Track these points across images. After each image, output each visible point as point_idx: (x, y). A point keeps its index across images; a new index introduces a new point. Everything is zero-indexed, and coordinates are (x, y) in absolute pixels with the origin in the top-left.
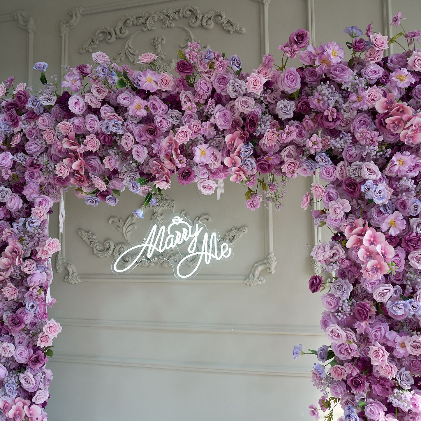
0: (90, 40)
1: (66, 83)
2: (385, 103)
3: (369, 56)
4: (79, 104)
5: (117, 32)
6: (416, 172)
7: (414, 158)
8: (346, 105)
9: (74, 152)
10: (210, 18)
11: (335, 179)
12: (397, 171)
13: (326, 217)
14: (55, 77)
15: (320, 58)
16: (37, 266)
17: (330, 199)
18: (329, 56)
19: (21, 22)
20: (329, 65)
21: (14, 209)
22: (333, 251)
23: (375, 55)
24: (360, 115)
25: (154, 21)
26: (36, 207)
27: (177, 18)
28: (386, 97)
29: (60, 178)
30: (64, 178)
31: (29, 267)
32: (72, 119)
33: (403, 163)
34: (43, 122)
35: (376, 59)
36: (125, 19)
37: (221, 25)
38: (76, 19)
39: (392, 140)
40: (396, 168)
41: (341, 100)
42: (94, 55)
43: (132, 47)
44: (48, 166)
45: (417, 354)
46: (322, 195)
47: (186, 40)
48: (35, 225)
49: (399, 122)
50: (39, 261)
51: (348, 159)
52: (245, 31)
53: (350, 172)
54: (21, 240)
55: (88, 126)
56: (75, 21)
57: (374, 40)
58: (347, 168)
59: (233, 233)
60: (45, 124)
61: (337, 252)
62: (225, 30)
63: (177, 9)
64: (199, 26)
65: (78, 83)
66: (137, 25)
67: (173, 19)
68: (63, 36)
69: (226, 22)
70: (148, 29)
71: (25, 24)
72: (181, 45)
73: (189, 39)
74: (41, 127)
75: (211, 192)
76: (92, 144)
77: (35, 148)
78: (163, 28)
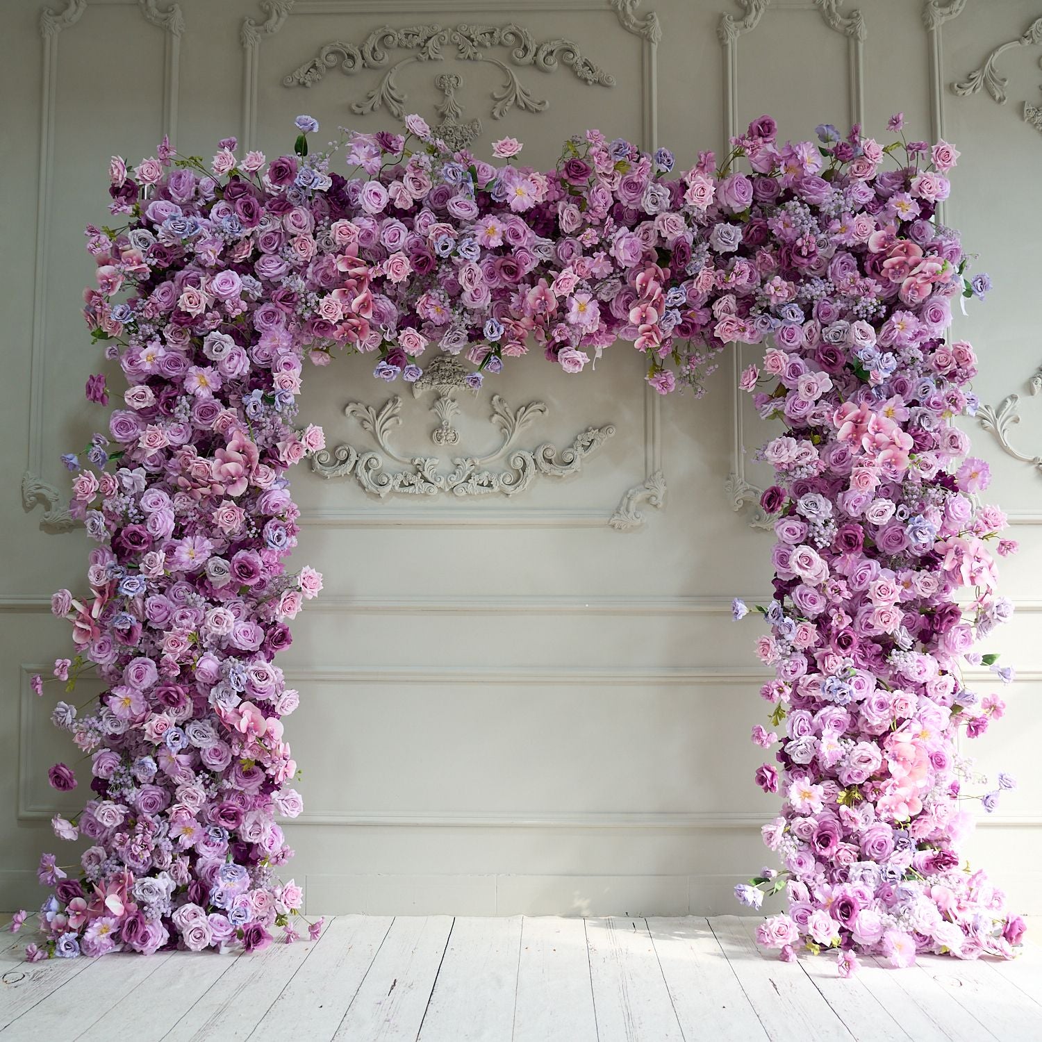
0: (309, 65)
2: (883, 239)
3: (856, 171)
4: (379, 196)
5: (366, 55)
7: (919, 322)
10: (553, 52)
12: (896, 338)
13: (786, 401)
19: (154, 11)
21: (236, 373)
22: (802, 450)
24: (842, 255)
25: (441, 44)
27: (488, 44)
35: (867, 175)
36: (384, 34)
37: (572, 66)
38: (278, 19)
40: (896, 334)
43: (395, 87)
45: (928, 593)
47: (504, 87)
49: (902, 267)
50: (278, 468)
51: (821, 318)
52: (615, 84)
53: (829, 336)
55: (386, 237)
56: (276, 23)
59: (591, 435)
62: (580, 78)
63: (490, 29)
64: (530, 64)
65: (377, 162)
66: (406, 47)
67: (481, 45)
68: (249, 48)
69: (580, 63)
70: (430, 58)
71: (164, 16)
72: (495, 94)
73: (509, 86)
74: (292, 229)
75: (577, 369)
76: (399, 269)
77: (277, 268)
78: (460, 59)
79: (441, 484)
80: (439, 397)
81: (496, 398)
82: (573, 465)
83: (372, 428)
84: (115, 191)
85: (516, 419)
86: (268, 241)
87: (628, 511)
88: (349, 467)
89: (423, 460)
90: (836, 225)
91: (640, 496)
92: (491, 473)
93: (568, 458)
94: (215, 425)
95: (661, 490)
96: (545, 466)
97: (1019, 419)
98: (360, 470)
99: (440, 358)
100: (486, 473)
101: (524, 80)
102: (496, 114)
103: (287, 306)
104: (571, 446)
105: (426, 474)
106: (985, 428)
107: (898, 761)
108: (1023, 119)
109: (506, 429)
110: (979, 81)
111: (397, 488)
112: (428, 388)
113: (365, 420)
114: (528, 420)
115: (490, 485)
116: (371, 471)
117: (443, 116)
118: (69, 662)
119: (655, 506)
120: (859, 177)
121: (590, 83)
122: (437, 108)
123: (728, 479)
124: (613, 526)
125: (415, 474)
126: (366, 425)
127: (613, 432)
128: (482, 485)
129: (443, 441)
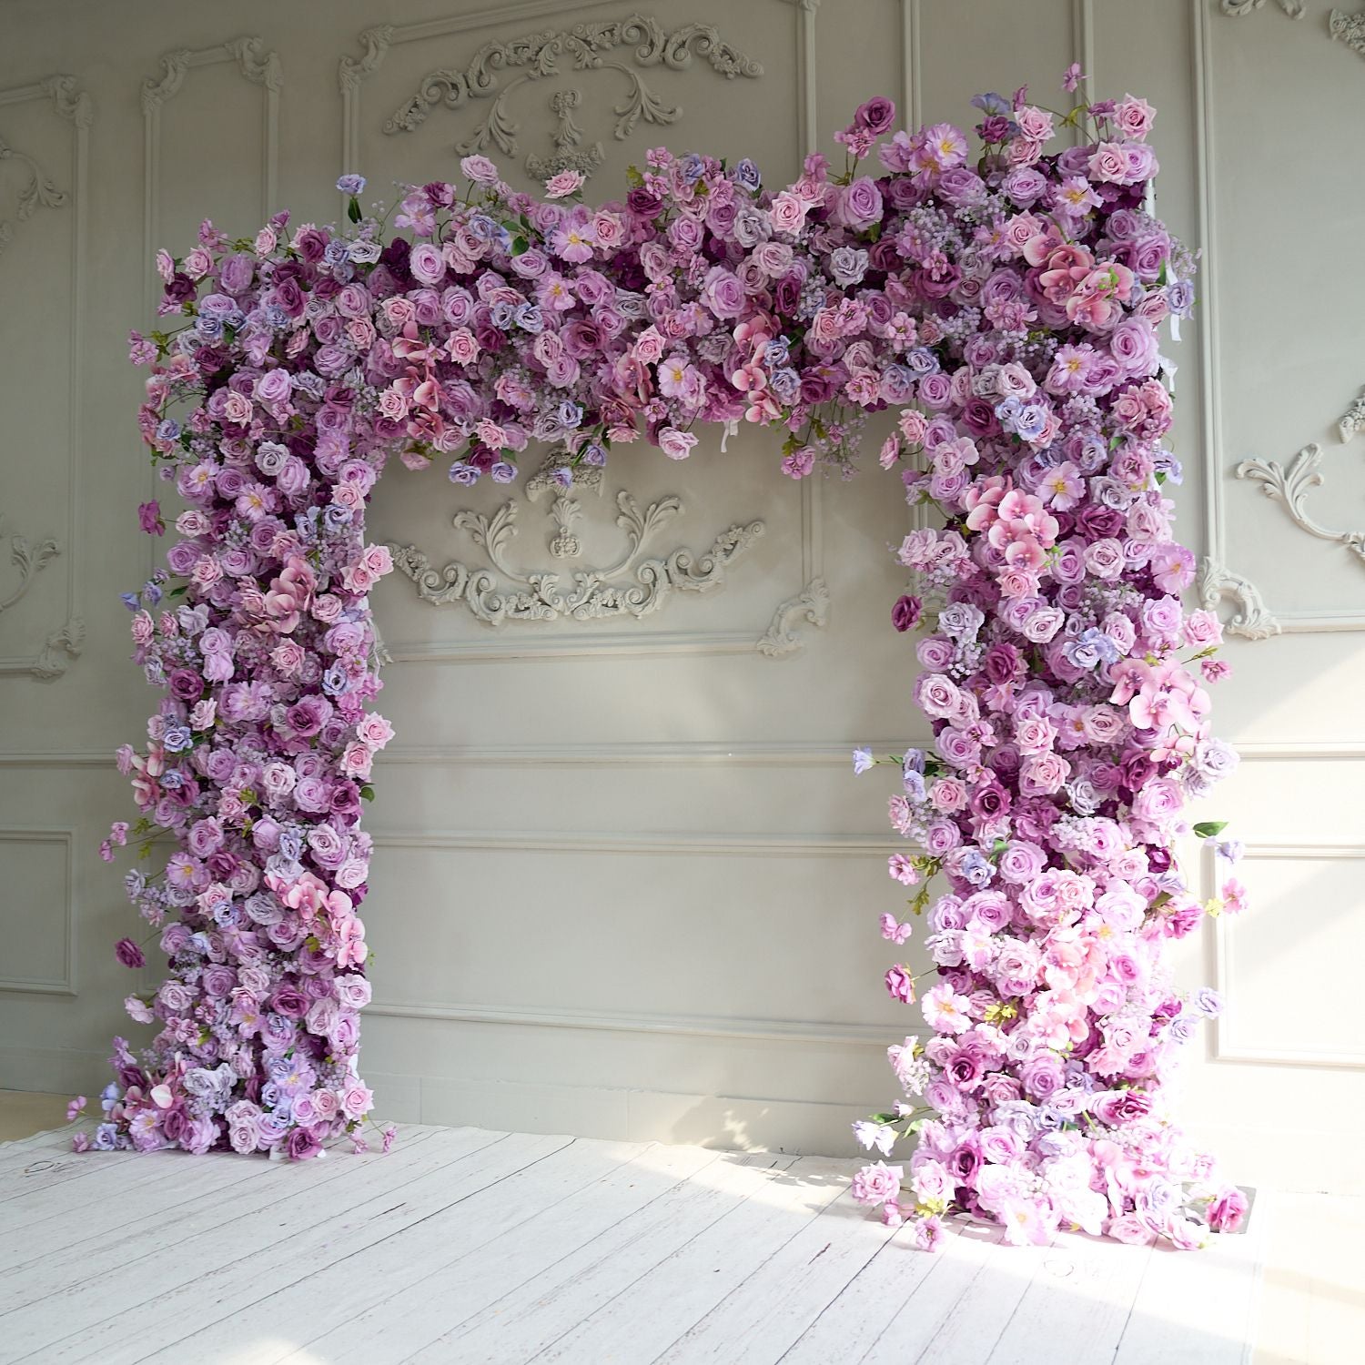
0: (410, 103)
1: (403, 218)
2: (1042, 247)
3: (1015, 154)
4: (433, 262)
5: (470, 82)
6: (1104, 385)
7: (1101, 358)
8: (968, 250)
9: (420, 364)
10: (684, 43)
11: (949, 404)
12: (1066, 382)
13: (931, 480)
14: (380, 206)
15: (920, 158)
16: (344, 609)
17: (938, 439)
18: (935, 152)
19: (250, 65)
20: (936, 171)
21: (293, 488)
22: (944, 545)
23: (1026, 151)
24: (999, 273)
25: (556, 54)
26: (343, 482)
27: (608, 45)
28: (1045, 233)
29: (389, 421)
30: (397, 420)
31: (327, 610)
32: (416, 291)
33: (1079, 366)
34: (350, 300)
35: (1028, 158)
36: (491, 52)
37: (707, 58)
38: (377, 54)
39: (1057, 323)
40: (1063, 376)
41: (958, 240)
42: (465, 163)
43: (506, 117)
44: (363, 392)
45: (1104, 737)
46: (922, 432)
47: (628, 97)
48: (343, 518)
50: (347, 597)
51: (976, 362)
52: (762, 72)
53: (979, 387)
54: (311, 555)
55: (448, 310)
56: (375, 58)
57: (1021, 121)
58: (973, 380)
59: (734, 536)
60: (353, 305)
61: (951, 545)
62: (718, 71)
63: (609, 25)
64: (657, 63)
65: (429, 220)
66: (516, 64)
67: (600, 47)
68: (347, 93)
69: (717, 52)
70: (543, 74)
71: (259, 69)
72: (617, 108)
73: (634, 95)
74: (346, 313)
75: (682, 455)
76: (464, 348)
77: (336, 360)
78: (577, 70)
79: (560, 606)
80: (555, 499)
81: (622, 495)
82: (711, 576)
83: (483, 541)
84: (169, 289)
85: (645, 521)
86: (324, 328)
87: (778, 632)
89: (539, 577)
90: (983, 234)
91: (793, 613)
92: (617, 589)
93: (706, 566)
94: (274, 550)
95: (820, 605)
96: (677, 578)
97: (1319, 480)
98: (471, 592)
99: (557, 450)
100: (611, 591)
101: (650, 84)
102: (620, 134)
103: (343, 405)
104: (710, 552)
105: (543, 595)
106: (1269, 495)
107: (1061, 967)
108: (1329, 36)
109: (634, 533)
111: (510, 613)
112: (543, 489)
113: (477, 532)
114: (659, 521)
115: (615, 606)
116: (483, 594)
117: (557, 145)
118: (126, 826)
119: (815, 624)
120: (1021, 162)
121: (731, 76)
123: (908, 585)
124: (761, 652)
125: (531, 596)
126: (478, 538)
127: (761, 531)
128: (606, 605)
129: (561, 553)
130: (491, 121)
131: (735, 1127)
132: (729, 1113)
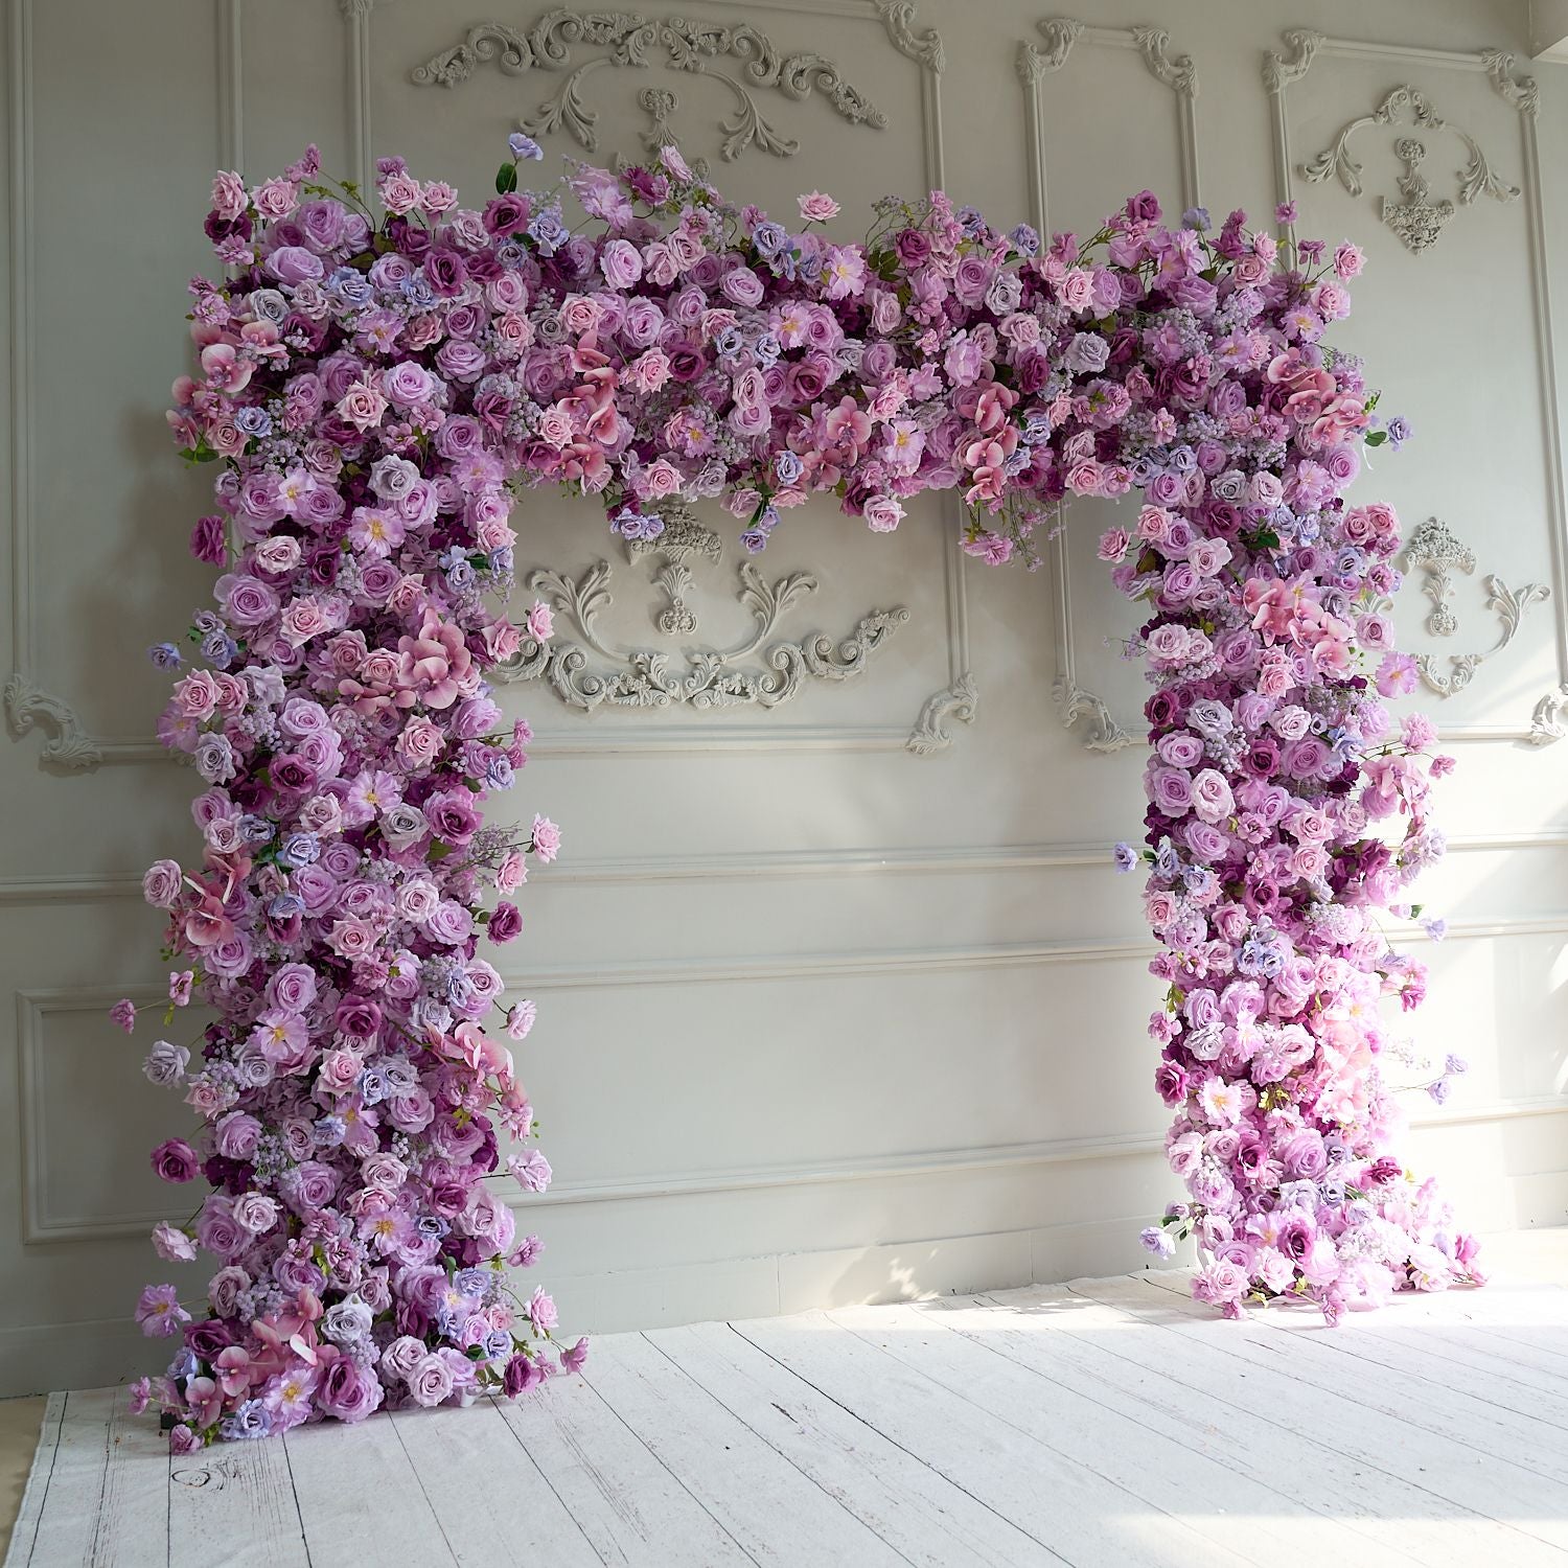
0: (452, 53)
5: (537, 48)
10: (802, 71)
25: (646, 43)
27: (713, 50)
36: (563, 19)
37: (831, 96)
43: (582, 100)
47: (736, 115)
52: (889, 127)
59: (878, 622)
62: (841, 112)
63: (716, 28)
64: (773, 86)
65: (625, 212)
66: (596, 42)
67: (703, 51)
68: (356, 18)
69: (843, 92)
70: (630, 62)
72: (724, 124)
73: (745, 114)
74: (498, 304)
75: (890, 527)
76: (653, 374)
77: (472, 361)
78: (673, 68)
79: (676, 692)
80: (666, 564)
81: (746, 567)
82: (857, 664)
83: (570, 607)
85: (775, 597)
87: (931, 726)
88: (540, 666)
89: (647, 657)
91: (947, 707)
92: (745, 676)
93: (850, 654)
94: (393, 599)
95: (974, 699)
96: (820, 666)
98: (558, 671)
99: (666, 507)
100: (739, 676)
101: (766, 108)
102: (729, 153)
104: (853, 637)
105: (653, 676)
107: (1334, 1046)
108: (1381, 219)
109: (762, 614)
110: (1332, 165)
111: (612, 697)
112: (651, 552)
113: (560, 596)
116: (573, 673)
117: (653, 149)
118: (190, 977)
119: (967, 721)
121: (856, 121)
122: (643, 138)
123: (1055, 683)
124: (912, 750)
125: (638, 678)
126: (563, 604)
127: (907, 618)
128: (733, 693)
129: (674, 628)
130: (565, 101)
131: (902, 1276)
132: (895, 1262)
